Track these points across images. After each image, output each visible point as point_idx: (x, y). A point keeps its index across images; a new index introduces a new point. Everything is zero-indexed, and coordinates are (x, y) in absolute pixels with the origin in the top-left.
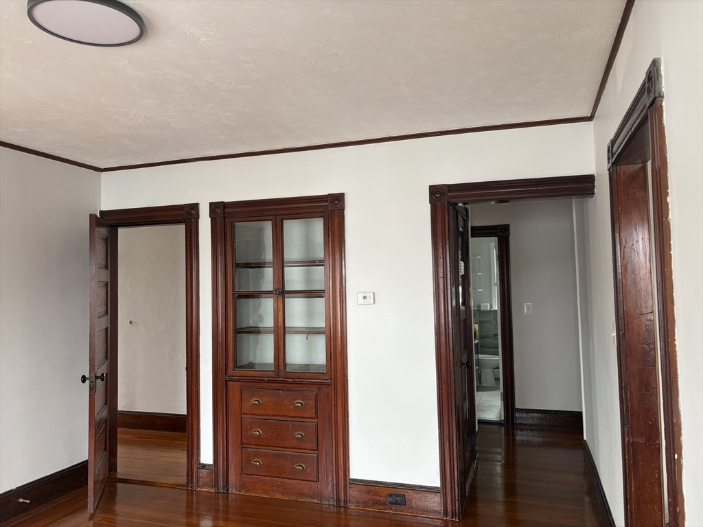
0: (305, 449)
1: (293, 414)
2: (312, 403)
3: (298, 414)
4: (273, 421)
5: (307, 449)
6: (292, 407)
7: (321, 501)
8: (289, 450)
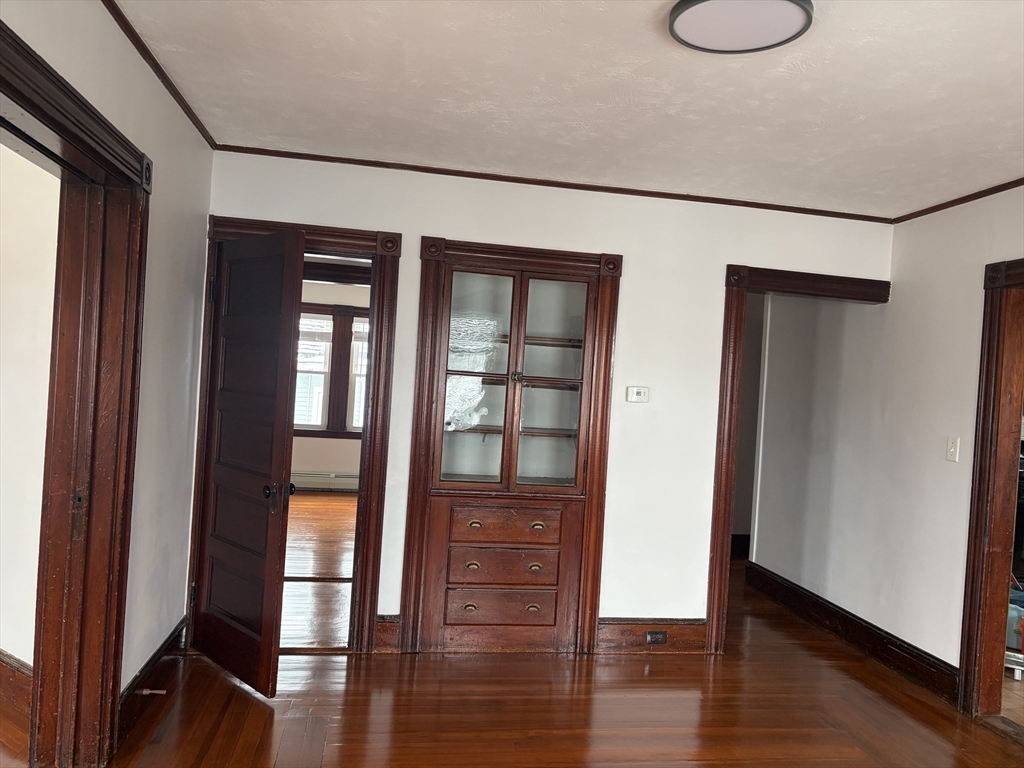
0: (542, 585)
1: (528, 540)
2: (556, 524)
3: (536, 540)
4: (498, 550)
5: (545, 585)
6: (527, 530)
7: (558, 649)
8: (517, 587)
